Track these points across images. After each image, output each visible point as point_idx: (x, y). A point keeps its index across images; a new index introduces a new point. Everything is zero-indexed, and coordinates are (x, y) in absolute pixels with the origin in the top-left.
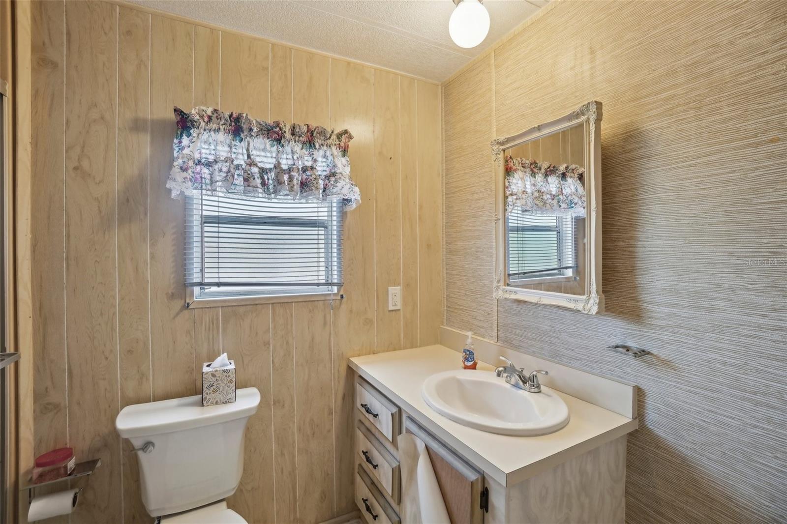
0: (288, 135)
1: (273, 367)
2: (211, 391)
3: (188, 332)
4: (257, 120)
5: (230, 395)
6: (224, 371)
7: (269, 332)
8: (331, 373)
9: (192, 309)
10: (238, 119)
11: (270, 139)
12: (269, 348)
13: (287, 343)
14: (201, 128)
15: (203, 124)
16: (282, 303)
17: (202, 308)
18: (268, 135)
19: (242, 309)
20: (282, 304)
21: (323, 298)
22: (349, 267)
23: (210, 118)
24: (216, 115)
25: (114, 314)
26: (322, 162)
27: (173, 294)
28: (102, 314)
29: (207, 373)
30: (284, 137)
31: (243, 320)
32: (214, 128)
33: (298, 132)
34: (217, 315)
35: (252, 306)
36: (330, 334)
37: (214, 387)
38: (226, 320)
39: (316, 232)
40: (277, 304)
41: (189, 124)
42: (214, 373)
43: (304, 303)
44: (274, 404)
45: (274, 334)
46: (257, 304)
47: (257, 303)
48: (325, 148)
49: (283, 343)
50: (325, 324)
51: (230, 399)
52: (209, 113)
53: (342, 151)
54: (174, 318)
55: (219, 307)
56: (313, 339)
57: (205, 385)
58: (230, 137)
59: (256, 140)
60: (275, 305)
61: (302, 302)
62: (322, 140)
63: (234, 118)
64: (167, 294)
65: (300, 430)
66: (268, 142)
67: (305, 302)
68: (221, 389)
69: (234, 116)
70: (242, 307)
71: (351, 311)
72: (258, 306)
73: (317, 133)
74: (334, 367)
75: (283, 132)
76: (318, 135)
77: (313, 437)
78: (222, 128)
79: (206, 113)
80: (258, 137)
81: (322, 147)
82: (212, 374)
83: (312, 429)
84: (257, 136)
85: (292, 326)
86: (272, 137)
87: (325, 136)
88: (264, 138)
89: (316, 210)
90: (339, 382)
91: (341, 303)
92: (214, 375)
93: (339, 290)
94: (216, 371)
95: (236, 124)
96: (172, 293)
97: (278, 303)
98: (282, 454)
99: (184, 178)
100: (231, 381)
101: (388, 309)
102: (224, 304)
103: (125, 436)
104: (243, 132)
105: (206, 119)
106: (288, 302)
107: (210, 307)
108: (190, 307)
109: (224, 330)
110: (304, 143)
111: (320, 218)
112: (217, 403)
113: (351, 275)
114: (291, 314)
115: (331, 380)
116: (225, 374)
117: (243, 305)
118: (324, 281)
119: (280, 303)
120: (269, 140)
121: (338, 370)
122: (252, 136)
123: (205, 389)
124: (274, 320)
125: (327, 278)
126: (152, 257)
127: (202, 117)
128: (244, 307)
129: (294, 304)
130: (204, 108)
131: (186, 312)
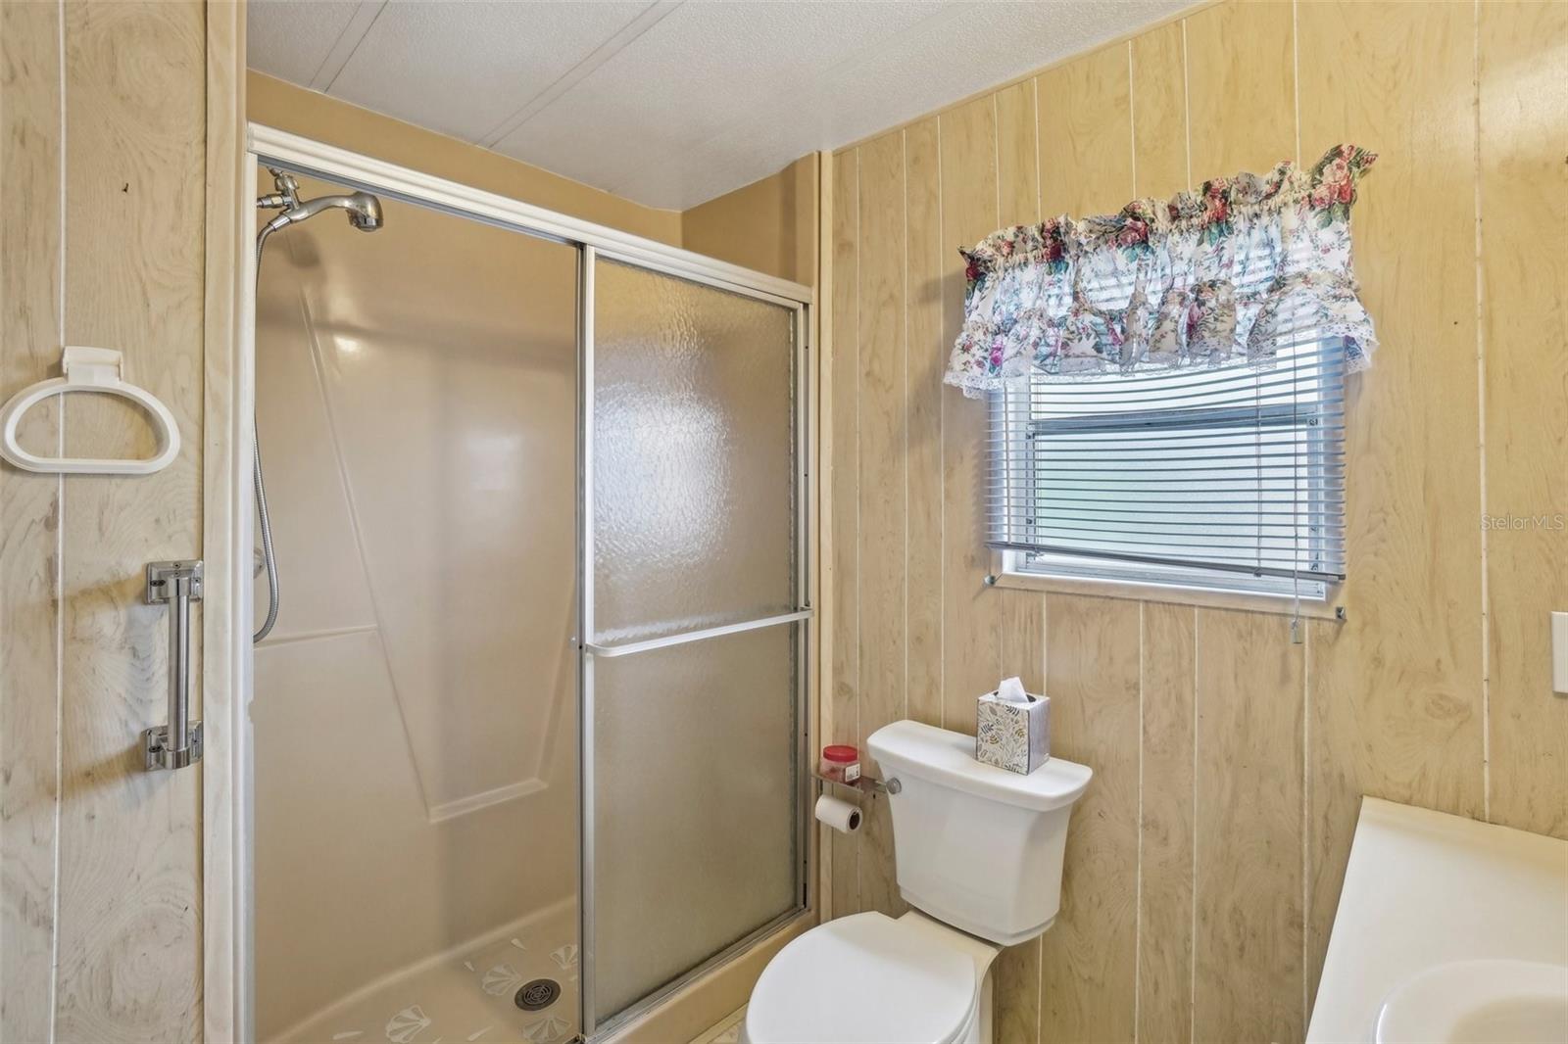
0: (1162, 223)
1: (1144, 742)
2: (988, 738)
3: (994, 628)
4: (1089, 218)
5: (1017, 758)
6: (1010, 710)
7: (1138, 663)
8: (1302, 815)
9: (1001, 588)
10: (1056, 231)
11: (1124, 247)
12: (1136, 696)
13: (1180, 699)
14: (1000, 268)
15: (1000, 260)
16: (1169, 604)
17: (1015, 589)
18: (1117, 241)
19: (1083, 604)
20: (1167, 606)
21: (1278, 608)
22: (1369, 531)
23: (1011, 245)
24: (1021, 236)
25: (903, 579)
26: (1260, 258)
27: (973, 559)
28: (890, 577)
29: (983, 704)
30: (1151, 231)
31: (1085, 625)
32: (1018, 262)
33: (1182, 209)
34: (1040, 606)
35: (1102, 600)
36: (1301, 708)
37: (994, 732)
38: (1054, 621)
39: (1252, 439)
40: (1156, 605)
41: (982, 269)
42: (994, 707)
43: (1223, 613)
44: (1145, 826)
45: (1149, 671)
46: (1112, 598)
47: (1111, 594)
48: (1265, 219)
49: (1169, 694)
50: (1285, 678)
51: (1017, 765)
52: (1010, 237)
53: (1323, 210)
54: (974, 598)
55: (1042, 592)
56: (1247, 707)
57: (981, 725)
58: (1045, 267)
59: (1094, 258)
60: (1151, 605)
61: (1218, 608)
62: (1252, 205)
63: (1048, 231)
64: (966, 557)
65: (1204, 919)
66: (1121, 256)
67: (1227, 609)
68: (1004, 741)
69: (1048, 226)
70: (1083, 598)
71: (1378, 661)
72: (1115, 601)
73: (1238, 191)
74: (1311, 804)
75: (1147, 221)
76: (1240, 195)
77: (1241, 956)
78: (1030, 256)
79: (1003, 240)
80: (1098, 250)
81: (1255, 221)
82: (991, 708)
83: (1239, 935)
84: (1094, 250)
85: (1192, 660)
86: (1125, 240)
87: (1257, 193)
88: (1110, 247)
89: (1252, 382)
90: (1327, 850)
91: (1338, 632)
92: (993, 712)
93: (1331, 595)
94: (997, 704)
95: (1055, 240)
96: (973, 557)
97: (1158, 603)
98: (1159, 950)
99: (965, 364)
100: (1019, 733)
101: (1552, 686)
102: (1052, 588)
103: (874, 756)
104: (1066, 250)
105: (1005, 250)
106: (1180, 605)
107: (1028, 590)
108: (997, 584)
109: (1052, 638)
110: (1203, 228)
111: (1263, 402)
112: (996, 763)
113: (1376, 554)
114: (1190, 634)
115: (1301, 834)
116: (1011, 715)
117: (1085, 596)
118: (1306, 567)
119: (1163, 603)
120: (1122, 249)
121: (1326, 818)
122: (1086, 252)
123: (980, 731)
124: (1149, 639)
125: (1314, 559)
126: (947, 497)
127: (998, 249)
128: (1088, 599)
129: (1196, 611)
130: (1000, 232)
131: (991, 591)
